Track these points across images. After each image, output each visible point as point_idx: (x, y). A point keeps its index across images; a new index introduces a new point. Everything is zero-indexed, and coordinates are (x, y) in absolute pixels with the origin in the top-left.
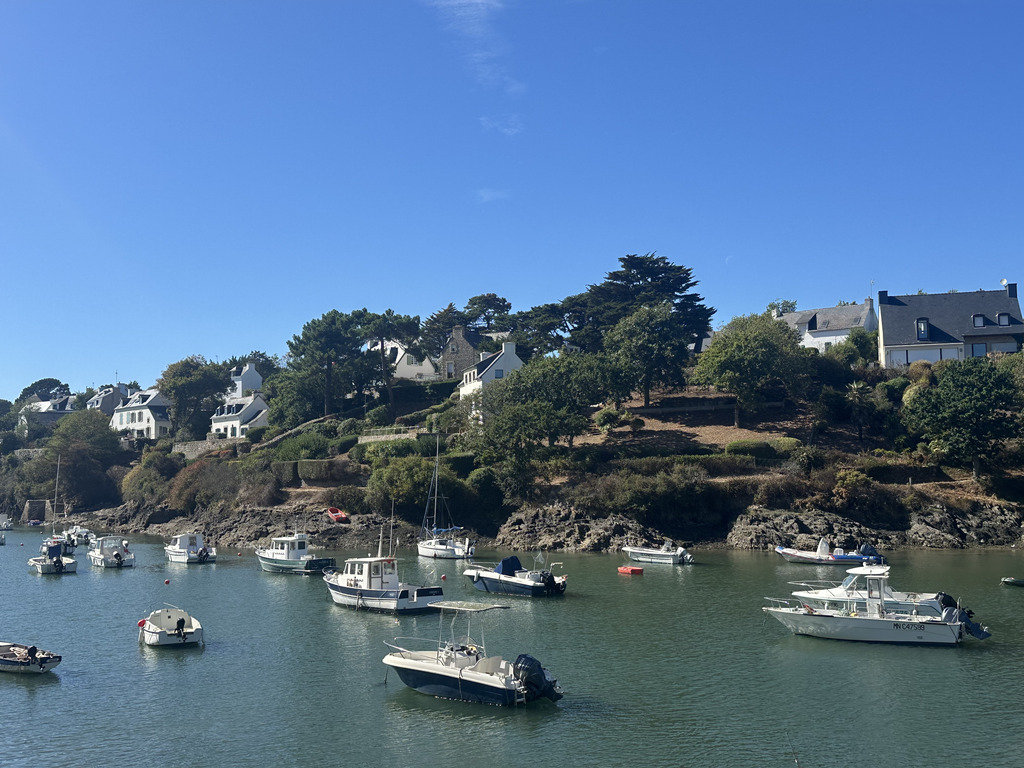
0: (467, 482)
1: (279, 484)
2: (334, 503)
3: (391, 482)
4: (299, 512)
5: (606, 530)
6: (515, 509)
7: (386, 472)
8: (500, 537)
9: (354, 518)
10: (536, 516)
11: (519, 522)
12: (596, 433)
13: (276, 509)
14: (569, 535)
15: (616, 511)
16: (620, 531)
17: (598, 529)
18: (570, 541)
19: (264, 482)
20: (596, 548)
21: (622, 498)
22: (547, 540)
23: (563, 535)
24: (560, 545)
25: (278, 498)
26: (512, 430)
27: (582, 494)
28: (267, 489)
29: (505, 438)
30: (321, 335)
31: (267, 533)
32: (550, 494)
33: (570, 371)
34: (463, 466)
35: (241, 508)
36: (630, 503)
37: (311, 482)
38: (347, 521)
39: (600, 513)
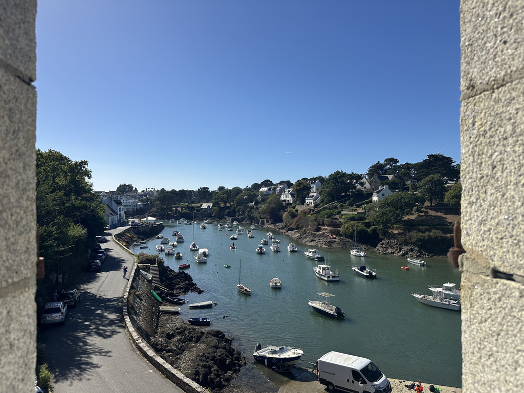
0: (369, 230)
1: (319, 225)
2: (332, 232)
3: (347, 229)
4: (323, 234)
5: (407, 249)
6: (383, 240)
7: (346, 226)
8: (377, 248)
9: (337, 238)
10: (388, 243)
11: (383, 244)
12: (413, 214)
13: (317, 233)
14: (396, 250)
15: (412, 243)
16: (412, 250)
17: (405, 249)
18: (396, 252)
19: (315, 225)
20: (403, 255)
21: (413, 240)
22: (389, 251)
23: (395, 249)
24: (393, 253)
25: (318, 230)
26: (381, 217)
27: (402, 237)
28: (315, 227)
29: (379, 219)
30: (334, 178)
31: (314, 241)
32: (393, 236)
33: (402, 198)
34: (368, 225)
35: (309, 232)
36: (416, 242)
37: (327, 226)
38: (335, 238)
39: (407, 244)
